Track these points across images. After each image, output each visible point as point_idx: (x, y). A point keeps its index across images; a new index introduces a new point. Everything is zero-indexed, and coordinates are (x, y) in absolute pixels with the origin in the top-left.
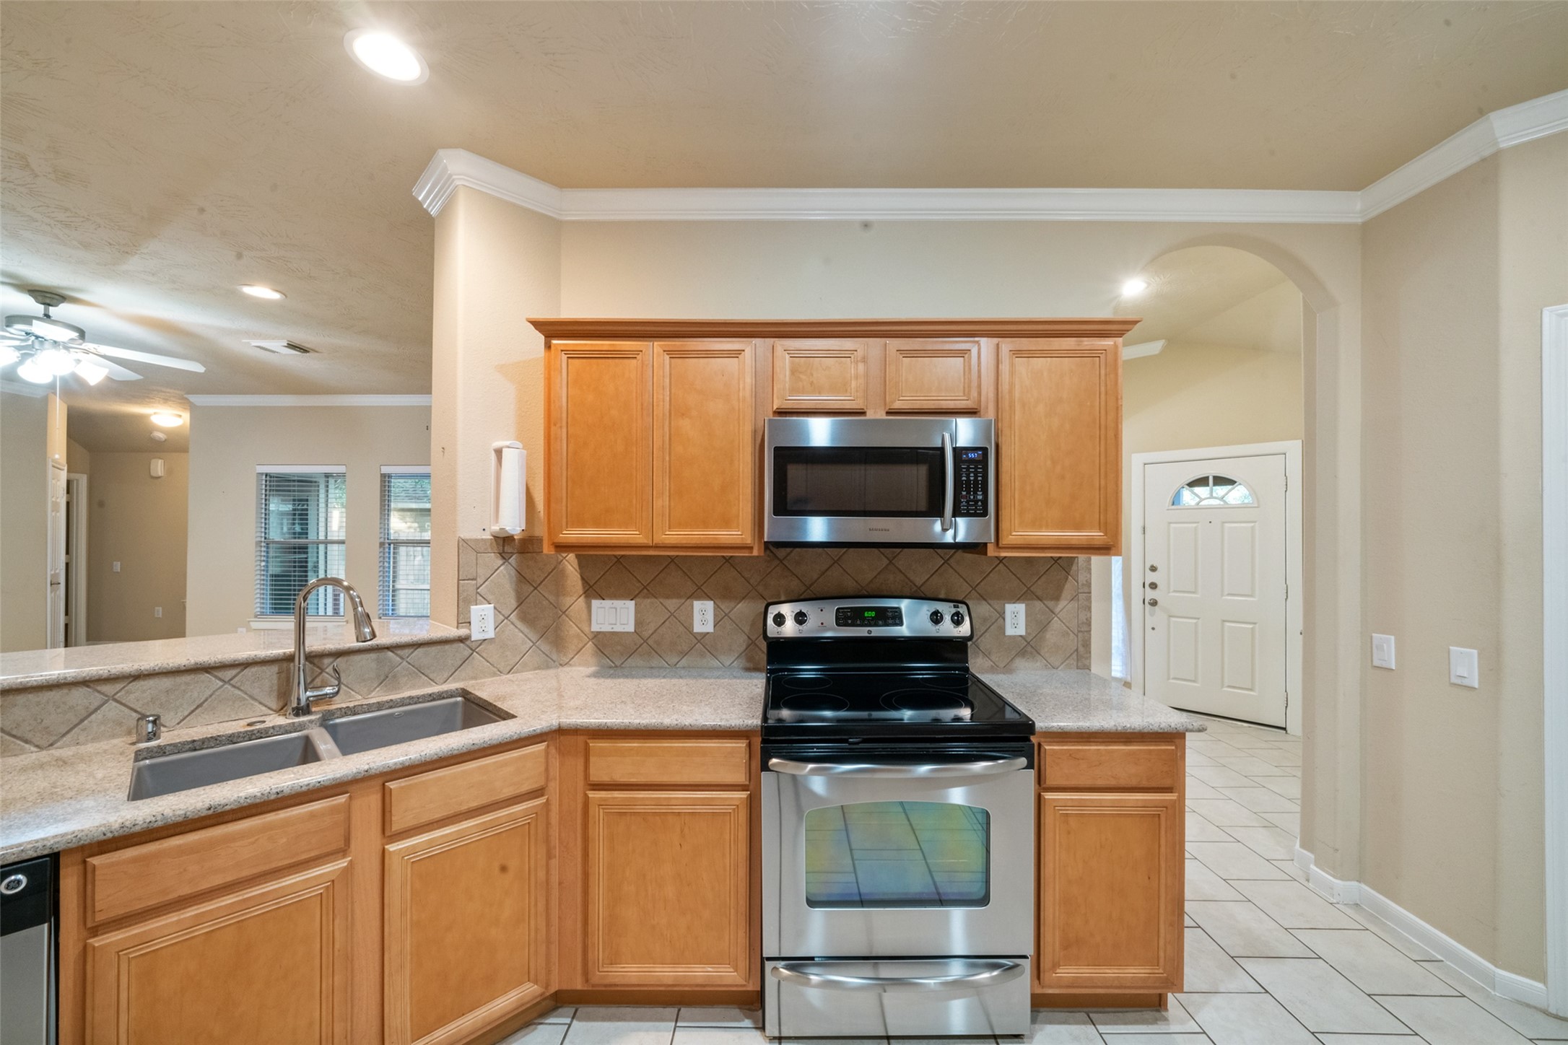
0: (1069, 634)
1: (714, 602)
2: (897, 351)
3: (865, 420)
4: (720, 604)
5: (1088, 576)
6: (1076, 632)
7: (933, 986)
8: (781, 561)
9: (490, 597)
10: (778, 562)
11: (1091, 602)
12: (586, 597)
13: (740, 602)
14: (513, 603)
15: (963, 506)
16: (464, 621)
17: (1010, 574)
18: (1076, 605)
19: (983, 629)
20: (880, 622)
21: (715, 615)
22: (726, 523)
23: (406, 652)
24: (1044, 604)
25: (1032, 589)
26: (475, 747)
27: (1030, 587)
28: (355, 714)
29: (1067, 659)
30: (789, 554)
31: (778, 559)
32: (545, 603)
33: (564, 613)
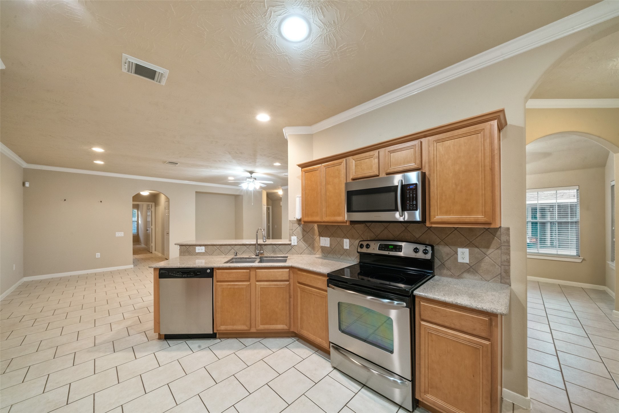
0: (495, 266)
1: (349, 240)
2: (388, 151)
3: (379, 178)
4: (351, 241)
5: (508, 238)
6: (500, 265)
7: (376, 374)
8: (368, 227)
9: (296, 235)
10: (367, 227)
11: (510, 251)
12: (319, 236)
13: (357, 240)
14: (301, 236)
15: (408, 207)
16: (290, 240)
17: (460, 235)
18: (500, 252)
19: (447, 258)
20: (394, 250)
21: (350, 244)
22: (339, 215)
23: (278, 246)
24: (480, 250)
25: (472, 242)
26: (272, 266)
27: (472, 241)
28: (267, 258)
29: (494, 278)
30: (370, 225)
31: (367, 226)
32: (310, 237)
33: (315, 240)
